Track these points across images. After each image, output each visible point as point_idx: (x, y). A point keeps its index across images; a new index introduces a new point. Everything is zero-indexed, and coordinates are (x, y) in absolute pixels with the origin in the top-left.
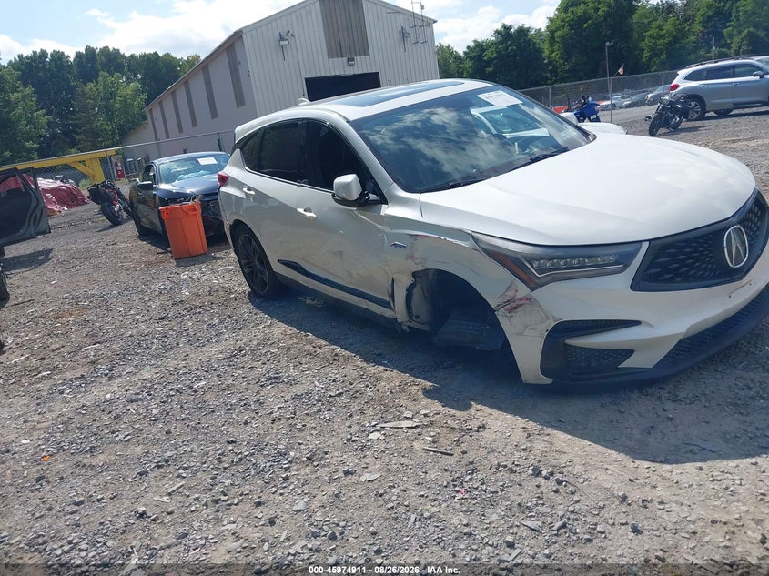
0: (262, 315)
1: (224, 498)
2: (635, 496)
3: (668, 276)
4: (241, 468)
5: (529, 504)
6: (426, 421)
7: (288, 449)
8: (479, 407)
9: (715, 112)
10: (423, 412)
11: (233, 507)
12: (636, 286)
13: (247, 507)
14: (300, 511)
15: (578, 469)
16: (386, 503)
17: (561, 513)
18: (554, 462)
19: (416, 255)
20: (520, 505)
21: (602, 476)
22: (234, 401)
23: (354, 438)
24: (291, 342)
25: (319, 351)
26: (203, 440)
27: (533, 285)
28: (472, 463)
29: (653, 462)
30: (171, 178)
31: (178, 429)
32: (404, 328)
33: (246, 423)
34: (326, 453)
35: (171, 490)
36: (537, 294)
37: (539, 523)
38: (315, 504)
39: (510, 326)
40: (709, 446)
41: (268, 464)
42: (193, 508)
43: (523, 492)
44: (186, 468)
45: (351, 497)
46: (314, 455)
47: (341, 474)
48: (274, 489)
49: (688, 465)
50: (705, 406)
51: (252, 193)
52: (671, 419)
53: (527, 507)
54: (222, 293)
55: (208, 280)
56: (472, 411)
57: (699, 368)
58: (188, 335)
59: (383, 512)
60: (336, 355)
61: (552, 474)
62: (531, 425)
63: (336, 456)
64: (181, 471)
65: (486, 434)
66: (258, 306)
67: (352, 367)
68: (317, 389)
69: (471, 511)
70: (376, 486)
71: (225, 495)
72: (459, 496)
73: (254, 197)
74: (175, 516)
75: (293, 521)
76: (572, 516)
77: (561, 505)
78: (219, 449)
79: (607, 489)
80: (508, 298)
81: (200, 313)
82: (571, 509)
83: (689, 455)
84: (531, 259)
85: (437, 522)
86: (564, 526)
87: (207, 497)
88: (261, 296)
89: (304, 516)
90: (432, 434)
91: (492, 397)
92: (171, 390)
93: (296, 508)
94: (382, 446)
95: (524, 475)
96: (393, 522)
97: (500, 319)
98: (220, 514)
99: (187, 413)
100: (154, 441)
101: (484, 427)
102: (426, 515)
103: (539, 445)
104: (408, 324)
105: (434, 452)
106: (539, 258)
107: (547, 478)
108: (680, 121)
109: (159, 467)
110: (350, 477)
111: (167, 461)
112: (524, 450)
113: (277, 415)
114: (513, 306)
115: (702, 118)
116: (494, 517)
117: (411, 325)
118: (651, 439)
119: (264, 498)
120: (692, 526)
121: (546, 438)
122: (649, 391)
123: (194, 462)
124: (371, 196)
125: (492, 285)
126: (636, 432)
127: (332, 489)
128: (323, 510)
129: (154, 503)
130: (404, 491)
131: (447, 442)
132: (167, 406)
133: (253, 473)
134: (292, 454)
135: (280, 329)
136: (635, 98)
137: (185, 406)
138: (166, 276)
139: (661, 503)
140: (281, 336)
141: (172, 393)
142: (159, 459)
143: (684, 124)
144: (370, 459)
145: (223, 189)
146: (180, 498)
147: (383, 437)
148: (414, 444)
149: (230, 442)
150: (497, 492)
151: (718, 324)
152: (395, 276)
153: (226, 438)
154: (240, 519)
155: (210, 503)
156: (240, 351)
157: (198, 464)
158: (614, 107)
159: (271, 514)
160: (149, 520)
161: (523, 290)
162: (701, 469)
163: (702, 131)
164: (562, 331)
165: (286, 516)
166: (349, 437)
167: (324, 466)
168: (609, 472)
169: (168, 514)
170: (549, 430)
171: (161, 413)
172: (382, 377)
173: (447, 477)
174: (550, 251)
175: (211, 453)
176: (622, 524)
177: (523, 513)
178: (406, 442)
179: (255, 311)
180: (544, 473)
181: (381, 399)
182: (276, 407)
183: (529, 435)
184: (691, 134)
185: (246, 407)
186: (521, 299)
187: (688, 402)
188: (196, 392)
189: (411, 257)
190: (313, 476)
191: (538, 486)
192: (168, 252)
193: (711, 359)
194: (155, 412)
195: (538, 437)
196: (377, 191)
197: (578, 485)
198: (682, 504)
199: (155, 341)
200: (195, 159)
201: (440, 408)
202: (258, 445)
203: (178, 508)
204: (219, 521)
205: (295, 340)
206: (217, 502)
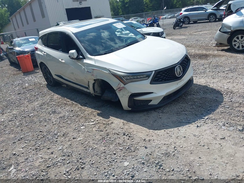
0: (51, 92)
1: (39, 148)
2: (147, 139)
3: (160, 80)
4: (44, 139)
5: (121, 143)
6: (97, 122)
7: (57, 133)
8: (112, 117)
9: (193, 22)
10: (96, 120)
11: (41, 150)
12: (151, 83)
13: (45, 150)
14: (60, 149)
15: (135, 133)
16: (84, 146)
17: (128, 145)
18: (129, 131)
19: (94, 75)
20: (119, 143)
21: (140, 134)
22: (42, 119)
23: (76, 129)
24: (59, 100)
25: (68, 103)
26: (33, 131)
27: (125, 84)
28: (108, 133)
29: (154, 130)
30: (20, 45)
31: (25, 129)
32: (93, 95)
33: (45, 126)
34: (68, 133)
35: (23, 147)
36: (126, 86)
37: (123, 148)
38: (65, 147)
39: (120, 95)
40: (168, 125)
41: (52, 137)
42: (29, 151)
43: (120, 140)
44: (27, 140)
45: (74, 145)
46: (65, 134)
47: (72, 139)
48: (53, 144)
49: (162, 130)
50: (170, 114)
51: (45, 54)
52: (161, 118)
53: (120, 144)
54: (38, 85)
55: (34, 80)
56: (110, 119)
57: (171, 103)
58: (28, 99)
59: (83, 148)
60: (73, 104)
61: (128, 134)
62: (125, 122)
63: (71, 134)
64: (26, 141)
65: (113, 125)
66: (49, 89)
67: (77, 107)
68: (67, 115)
69: (106, 146)
70: (81, 141)
71: (39, 147)
72: (103, 142)
73: (46, 55)
74: (24, 154)
75: (58, 153)
76: (131, 145)
77: (129, 142)
78: (37, 134)
79: (141, 138)
80: (119, 87)
81: (31, 91)
82: (131, 144)
83: (163, 127)
84: (124, 76)
85: (97, 150)
86: (129, 148)
87: (34, 148)
88: (50, 85)
89: (61, 151)
90: (98, 126)
91: (116, 114)
92: (23, 117)
93: (59, 149)
94: (84, 130)
95: (121, 135)
96: (85, 151)
97: (117, 93)
98: (37, 152)
99: (28, 123)
100: (17, 133)
101: (112, 123)
102: (94, 148)
103: (126, 127)
104: (94, 94)
105: (98, 131)
106: (126, 76)
107: (126, 136)
108: (182, 25)
109: (19, 140)
110: (74, 139)
111: (21, 139)
112: (122, 128)
113: (55, 123)
114: (120, 89)
115: (189, 24)
116: (112, 147)
117: (95, 94)
118: (155, 124)
119: (50, 147)
120: (159, 146)
121: (128, 125)
122: (156, 111)
123: (30, 138)
124: (80, 56)
125: (115, 83)
126: (151, 122)
127: (69, 143)
128: (66, 149)
129: (18, 151)
130: (89, 142)
131: (102, 128)
132: (21, 122)
133: (47, 140)
134: (58, 134)
135: (56, 96)
136: (172, 15)
137: (27, 122)
138: (20, 79)
139: (153, 140)
140: (57, 98)
141: (23, 118)
142: (19, 138)
143: (184, 26)
144: (80, 134)
145: (36, 52)
146: (26, 149)
147: (85, 128)
148: (93, 129)
149: (41, 132)
150: (113, 140)
151: (175, 92)
152: (89, 80)
153: (39, 131)
154: (43, 153)
155: (34, 150)
156: (44, 104)
157: (31, 139)
158: (165, 18)
159: (52, 151)
160: (17, 156)
161: (122, 85)
162: (165, 131)
163: (188, 28)
164: (133, 96)
165: (56, 151)
166: (75, 128)
167: (68, 137)
168: (142, 133)
169: (22, 153)
170: (129, 123)
171: (19, 124)
172: (86, 110)
173: (101, 137)
174: (128, 74)
175: (35, 135)
176: (143, 146)
177: (119, 145)
178: (91, 129)
179: (49, 90)
180: (126, 134)
181: (85, 117)
182: (54, 121)
183: (124, 124)
184: (185, 29)
185: (45, 121)
186: (122, 88)
187: (166, 113)
188: (30, 117)
189: (93, 75)
190: (64, 140)
191: (124, 138)
192: (21, 70)
193: (174, 100)
194: (17, 124)
195: (126, 125)
196: (82, 55)
197: (134, 137)
198: (158, 140)
199: (17, 101)
200: (28, 39)
201: (102, 118)
202: (49, 132)
203: (25, 152)
204: (37, 154)
205: (61, 100)
206: (36, 149)
